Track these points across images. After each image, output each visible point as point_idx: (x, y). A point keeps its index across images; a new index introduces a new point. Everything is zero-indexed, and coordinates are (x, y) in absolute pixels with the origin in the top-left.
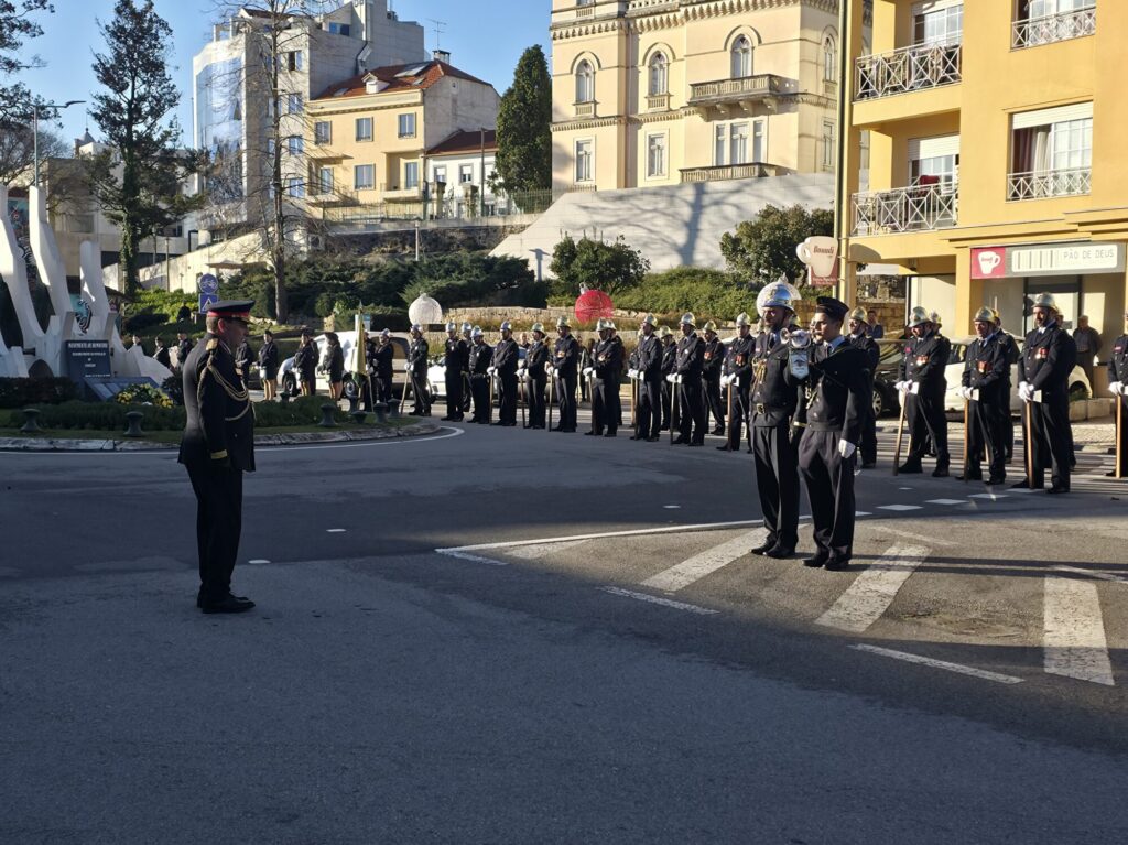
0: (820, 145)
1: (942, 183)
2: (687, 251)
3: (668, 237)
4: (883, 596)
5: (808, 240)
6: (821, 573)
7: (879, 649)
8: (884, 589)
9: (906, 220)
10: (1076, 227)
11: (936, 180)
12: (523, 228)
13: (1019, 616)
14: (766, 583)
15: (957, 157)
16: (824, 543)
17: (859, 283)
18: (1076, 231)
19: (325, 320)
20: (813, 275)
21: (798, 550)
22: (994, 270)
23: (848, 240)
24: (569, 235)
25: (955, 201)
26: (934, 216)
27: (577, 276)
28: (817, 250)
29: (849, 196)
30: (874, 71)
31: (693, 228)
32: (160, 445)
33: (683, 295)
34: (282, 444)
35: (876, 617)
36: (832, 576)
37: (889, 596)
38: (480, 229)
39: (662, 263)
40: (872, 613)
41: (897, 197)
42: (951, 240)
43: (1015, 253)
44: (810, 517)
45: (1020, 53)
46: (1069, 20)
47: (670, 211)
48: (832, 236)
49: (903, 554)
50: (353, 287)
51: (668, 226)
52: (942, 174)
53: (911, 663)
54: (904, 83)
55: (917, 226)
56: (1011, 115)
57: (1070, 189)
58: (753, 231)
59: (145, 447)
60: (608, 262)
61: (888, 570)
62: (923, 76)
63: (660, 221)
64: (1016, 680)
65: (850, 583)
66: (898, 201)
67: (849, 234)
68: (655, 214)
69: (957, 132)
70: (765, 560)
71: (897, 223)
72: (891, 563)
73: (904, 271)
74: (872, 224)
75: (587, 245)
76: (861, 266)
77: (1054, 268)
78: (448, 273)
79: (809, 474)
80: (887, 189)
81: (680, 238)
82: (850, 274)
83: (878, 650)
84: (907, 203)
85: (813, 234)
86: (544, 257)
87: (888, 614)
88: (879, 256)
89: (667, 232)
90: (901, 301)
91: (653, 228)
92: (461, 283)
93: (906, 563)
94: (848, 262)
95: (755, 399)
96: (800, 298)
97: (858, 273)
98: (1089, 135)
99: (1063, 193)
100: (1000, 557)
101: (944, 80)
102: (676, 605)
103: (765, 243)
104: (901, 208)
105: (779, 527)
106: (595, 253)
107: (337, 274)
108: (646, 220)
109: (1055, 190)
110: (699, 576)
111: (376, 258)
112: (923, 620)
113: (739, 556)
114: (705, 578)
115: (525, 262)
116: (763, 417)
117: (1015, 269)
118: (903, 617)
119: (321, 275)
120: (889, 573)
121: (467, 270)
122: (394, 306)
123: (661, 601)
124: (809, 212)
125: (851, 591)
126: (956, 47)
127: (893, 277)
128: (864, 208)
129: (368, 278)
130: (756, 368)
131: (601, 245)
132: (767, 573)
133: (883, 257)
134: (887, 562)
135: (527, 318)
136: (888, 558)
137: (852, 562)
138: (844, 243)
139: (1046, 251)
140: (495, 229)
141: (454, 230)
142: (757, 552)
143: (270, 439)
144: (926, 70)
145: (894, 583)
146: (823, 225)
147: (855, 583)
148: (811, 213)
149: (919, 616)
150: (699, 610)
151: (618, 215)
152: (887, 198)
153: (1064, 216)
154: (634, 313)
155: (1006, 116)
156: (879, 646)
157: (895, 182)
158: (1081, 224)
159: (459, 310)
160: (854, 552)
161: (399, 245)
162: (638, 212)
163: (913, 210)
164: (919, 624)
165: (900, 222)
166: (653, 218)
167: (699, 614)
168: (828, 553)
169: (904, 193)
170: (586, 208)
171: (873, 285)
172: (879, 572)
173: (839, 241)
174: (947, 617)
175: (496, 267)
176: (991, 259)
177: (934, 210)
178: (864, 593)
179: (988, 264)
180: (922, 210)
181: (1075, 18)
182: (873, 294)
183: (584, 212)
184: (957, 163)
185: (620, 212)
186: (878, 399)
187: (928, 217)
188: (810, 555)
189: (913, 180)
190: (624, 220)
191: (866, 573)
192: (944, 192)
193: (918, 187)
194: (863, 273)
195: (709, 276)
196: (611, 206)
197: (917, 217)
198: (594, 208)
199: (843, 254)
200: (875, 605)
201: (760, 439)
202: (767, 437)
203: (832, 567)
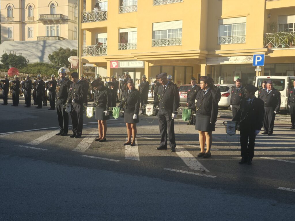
0: (74, 33)
1: (103, 45)
2: (41, 58)
4: (89, 144)
5: (71, 57)
8: (89, 142)
9: (95, 53)
10: (134, 57)
11: (102, 44)
13: (120, 146)
14: (60, 142)
15: (107, 38)
16: (75, 131)
18: (134, 58)
20: (72, 66)
22: (116, 66)
23: (81, 57)
24: (6, 52)
25: (106, 49)
26: (102, 52)
27: (8, 64)
28: (73, 59)
29: (81, 46)
30: (86, 16)
31: (43, 52)
33: (38, 70)
35: (87, 149)
36: (77, 139)
37: (90, 144)
39: (33, 61)
41: (93, 47)
42: (106, 59)
43: (120, 62)
45: (121, 14)
46: (132, 8)
47: (37, 47)
48: (77, 56)
49: (94, 133)
51: (36, 51)
52: (103, 42)
53: (95, 159)
54: (94, 19)
55: (98, 55)
56: (119, 29)
57: (132, 48)
58: (56, 54)
60: (17, 60)
61: (90, 137)
62: (98, 18)
63: (34, 50)
64: (118, 161)
65: (81, 141)
66: (93, 48)
67: (81, 56)
68: (32, 48)
69: (106, 32)
71: (93, 54)
72: (91, 136)
73: (94, 66)
74: (87, 54)
75: (11, 55)
76: (84, 64)
77: (129, 66)
80: (90, 45)
81: (40, 54)
82: (82, 66)
83: (87, 156)
84: (95, 49)
85: (72, 55)
87: (90, 148)
88: (89, 62)
89: (36, 53)
90: (94, 73)
91: (31, 51)
93: (94, 136)
94: (81, 63)
95: (57, 96)
96: (69, 71)
97: (84, 66)
98: (136, 35)
99: (131, 48)
100: (116, 133)
101: (103, 19)
102: (37, 149)
103: (60, 57)
104: (94, 50)
105: (63, 128)
106: (14, 57)
108: (30, 49)
109: (129, 48)
110: (43, 141)
112: (98, 149)
113: (53, 136)
116: (59, 101)
117: (120, 66)
118: (93, 148)
120: (91, 138)
123: (32, 148)
125: (81, 143)
126: (106, 11)
127: (92, 67)
128: (85, 50)
130: (57, 88)
131: (15, 55)
132: (61, 140)
134: (90, 136)
136: (90, 135)
137: (82, 136)
138: (80, 58)
139: (127, 62)
142: (57, 134)
144: (99, 16)
145: (91, 140)
146: (74, 53)
147: (82, 141)
148: (72, 50)
149: (97, 148)
150: (43, 149)
151: (22, 48)
152: (90, 47)
153: (131, 54)
154: (25, 74)
155: (118, 30)
156: (88, 155)
157: (92, 44)
158: (135, 56)
160: (82, 133)
162: (27, 47)
163: (97, 51)
167: (42, 151)
168: (76, 134)
169: (94, 46)
170: (12, 45)
171: (87, 69)
172: (88, 138)
173: (79, 57)
174: (104, 148)
176: (115, 64)
177: (102, 51)
178: (84, 143)
179: (114, 65)
180: (99, 51)
181: (133, 7)
182: (88, 71)
183: (11, 46)
184: (107, 40)
185: (22, 47)
187: (100, 53)
188: (71, 135)
189: (97, 44)
190: (24, 49)
191: (85, 138)
192: (104, 47)
194: (85, 66)
195: (45, 65)
196: (20, 45)
197: (98, 53)
198: (14, 45)
199: (80, 61)
200: (87, 146)
201: (58, 106)
202: (60, 106)
203: (77, 137)
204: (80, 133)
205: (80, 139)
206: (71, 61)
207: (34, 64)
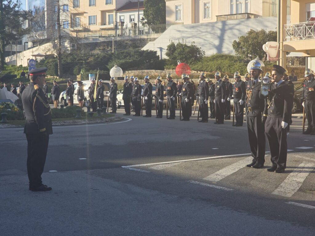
0: (271, 6)
2: (219, 48)
3: (212, 42)
4: (298, 183)
5: (267, 43)
6: (274, 174)
7: (297, 203)
8: (299, 180)
9: (305, 35)
12: (155, 39)
14: (252, 178)
16: (275, 162)
17: (287, 60)
19: (77, 76)
20: (269, 57)
21: (265, 165)
23: (283, 43)
24: (173, 42)
27: (176, 58)
28: (271, 47)
29: (283, 26)
31: (221, 39)
32: (14, 126)
33: (218, 65)
34: (61, 125)
35: (296, 191)
36: (278, 175)
37: (301, 183)
38: (138, 39)
39: (210, 52)
40: (294, 189)
41: (301, 26)
44: (269, 152)
47: (213, 32)
48: (277, 41)
49: (306, 166)
50: (88, 63)
51: (212, 38)
53: (310, 209)
55: (309, 37)
58: (245, 39)
59: (8, 127)
60: (189, 52)
61: (300, 172)
63: (209, 36)
65: (285, 178)
66: (302, 28)
67: (283, 41)
68: (206, 33)
70: (252, 169)
71: (302, 36)
72: (301, 170)
73: (305, 55)
74: (292, 37)
75: (180, 45)
76: (288, 53)
78: (125, 57)
79: (269, 135)
80: (298, 23)
81: (217, 42)
82: (284, 56)
84: (306, 28)
85: (269, 41)
86: (163, 50)
87: (300, 190)
88: (295, 49)
89: (212, 40)
90: (304, 67)
91: (205, 39)
92: (130, 61)
93: (307, 170)
94: (283, 52)
95: (248, 106)
96: (264, 66)
97: (287, 56)
102: (217, 187)
103: (250, 44)
104: (303, 30)
105: (257, 156)
106: (183, 48)
107: (82, 58)
108: (203, 36)
110: (226, 176)
111: (97, 52)
113: (242, 167)
114: (228, 177)
115: (156, 52)
116: (251, 113)
118: (306, 191)
119: (76, 59)
120: (301, 174)
121: (133, 56)
122: (104, 71)
123: (211, 186)
124: (267, 31)
125: (286, 181)
127: (300, 57)
128: (289, 30)
129: (94, 60)
130: (248, 93)
131: (186, 46)
132: (253, 174)
133: (296, 50)
134: (300, 169)
135: (156, 74)
136: (300, 168)
137: (286, 169)
138: (281, 44)
140: (144, 40)
141: (127, 40)
142: (249, 166)
143: (56, 123)
145: (302, 178)
146: (273, 37)
147: (287, 178)
148: (268, 32)
149: (313, 191)
150: (226, 189)
151: (192, 34)
152: (298, 26)
154: (199, 72)
156: (297, 202)
157: (301, 20)
159: (130, 71)
160: (287, 166)
161: (106, 47)
162: (200, 32)
163: (308, 31)
164: (313, 193)
165: (303, 36)
166: (206, 35)
167: (226, 191)
168: (277, 166)
169: (304, 24)
170: (179, 31)
171: (293, 60)
172: (296, 173)
173: (279, 43)
175: (144, 54)
178: (291, 181)
180: (312, 31)
182: (293, 64)
183: (178, 33)
185: (192, 33)
186: (296, 105)
187: (314, 34)
189: (308, 20)
190: (194, 36)
191: (292, 174)
193: (310, 22)
194: (289, 56)
195: (228, 57)
196: (189, 30)
197: (310, 34)
198: (183, 31)
199: (281, 48)
200: (296, 186)
201: (250, 122)
202: (253, 121)
203: (278, 172)
204: (283, 165)
205: (283, 175)
206: (267, 49)
207: (212, 57)
